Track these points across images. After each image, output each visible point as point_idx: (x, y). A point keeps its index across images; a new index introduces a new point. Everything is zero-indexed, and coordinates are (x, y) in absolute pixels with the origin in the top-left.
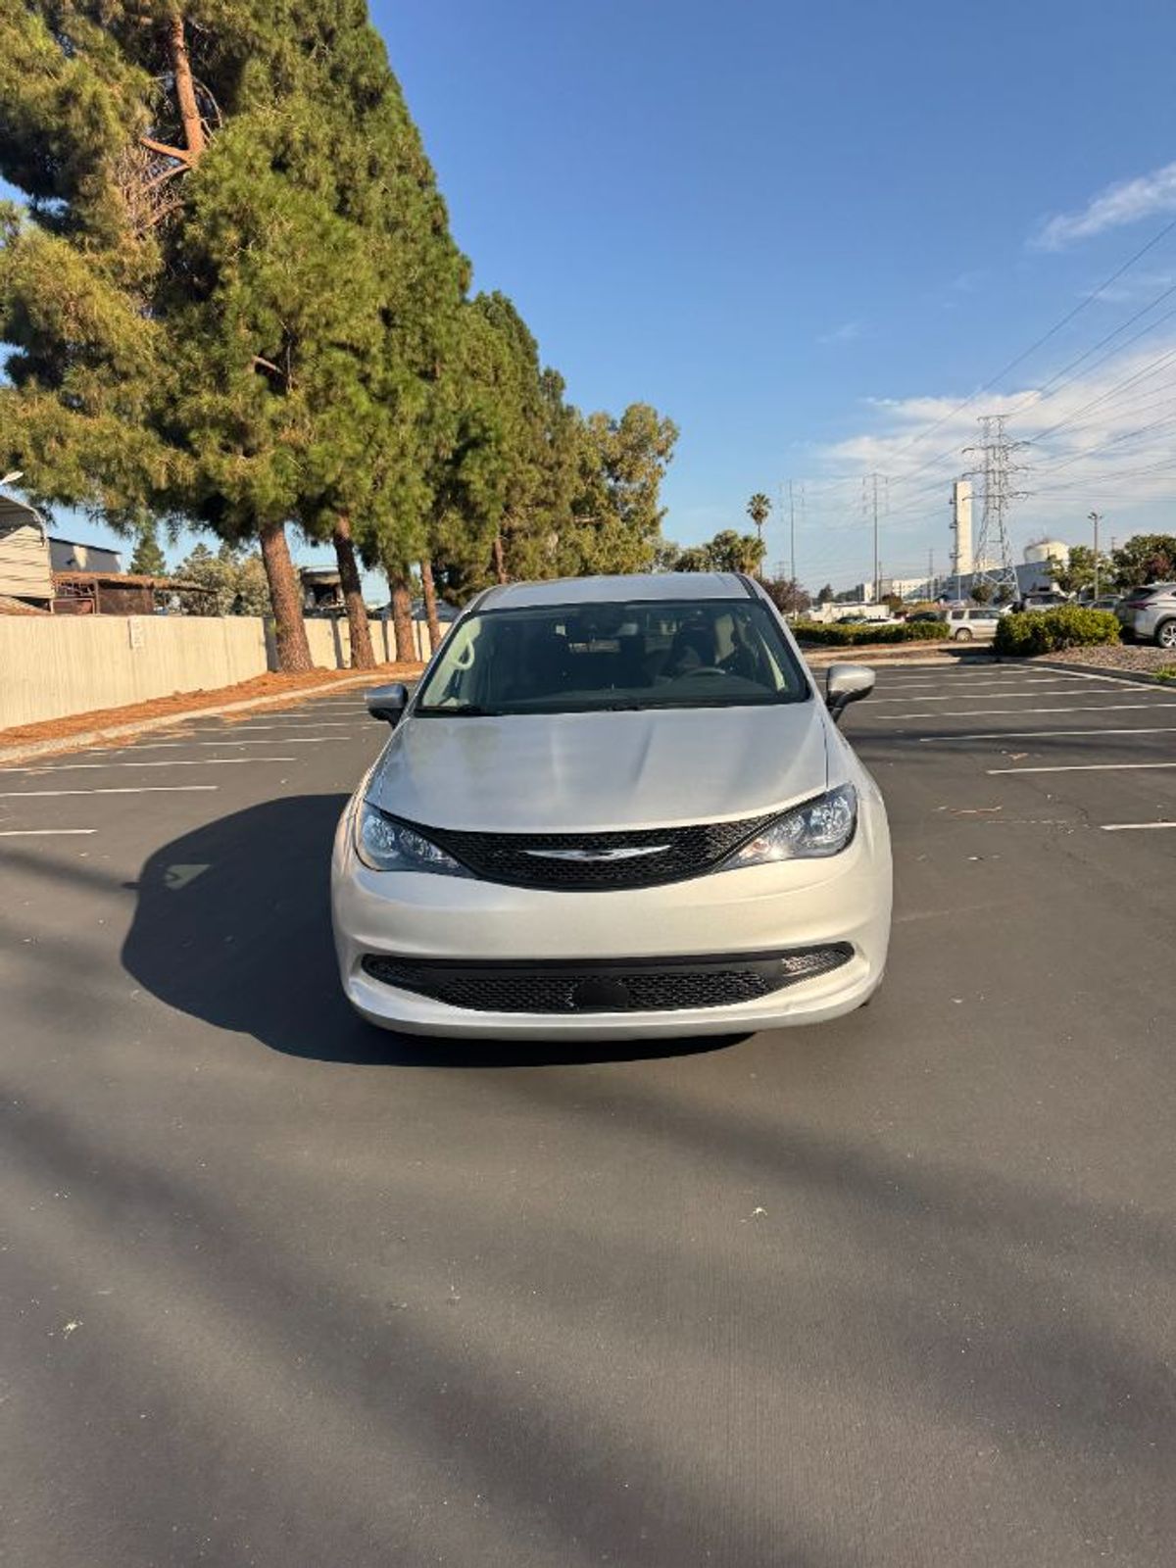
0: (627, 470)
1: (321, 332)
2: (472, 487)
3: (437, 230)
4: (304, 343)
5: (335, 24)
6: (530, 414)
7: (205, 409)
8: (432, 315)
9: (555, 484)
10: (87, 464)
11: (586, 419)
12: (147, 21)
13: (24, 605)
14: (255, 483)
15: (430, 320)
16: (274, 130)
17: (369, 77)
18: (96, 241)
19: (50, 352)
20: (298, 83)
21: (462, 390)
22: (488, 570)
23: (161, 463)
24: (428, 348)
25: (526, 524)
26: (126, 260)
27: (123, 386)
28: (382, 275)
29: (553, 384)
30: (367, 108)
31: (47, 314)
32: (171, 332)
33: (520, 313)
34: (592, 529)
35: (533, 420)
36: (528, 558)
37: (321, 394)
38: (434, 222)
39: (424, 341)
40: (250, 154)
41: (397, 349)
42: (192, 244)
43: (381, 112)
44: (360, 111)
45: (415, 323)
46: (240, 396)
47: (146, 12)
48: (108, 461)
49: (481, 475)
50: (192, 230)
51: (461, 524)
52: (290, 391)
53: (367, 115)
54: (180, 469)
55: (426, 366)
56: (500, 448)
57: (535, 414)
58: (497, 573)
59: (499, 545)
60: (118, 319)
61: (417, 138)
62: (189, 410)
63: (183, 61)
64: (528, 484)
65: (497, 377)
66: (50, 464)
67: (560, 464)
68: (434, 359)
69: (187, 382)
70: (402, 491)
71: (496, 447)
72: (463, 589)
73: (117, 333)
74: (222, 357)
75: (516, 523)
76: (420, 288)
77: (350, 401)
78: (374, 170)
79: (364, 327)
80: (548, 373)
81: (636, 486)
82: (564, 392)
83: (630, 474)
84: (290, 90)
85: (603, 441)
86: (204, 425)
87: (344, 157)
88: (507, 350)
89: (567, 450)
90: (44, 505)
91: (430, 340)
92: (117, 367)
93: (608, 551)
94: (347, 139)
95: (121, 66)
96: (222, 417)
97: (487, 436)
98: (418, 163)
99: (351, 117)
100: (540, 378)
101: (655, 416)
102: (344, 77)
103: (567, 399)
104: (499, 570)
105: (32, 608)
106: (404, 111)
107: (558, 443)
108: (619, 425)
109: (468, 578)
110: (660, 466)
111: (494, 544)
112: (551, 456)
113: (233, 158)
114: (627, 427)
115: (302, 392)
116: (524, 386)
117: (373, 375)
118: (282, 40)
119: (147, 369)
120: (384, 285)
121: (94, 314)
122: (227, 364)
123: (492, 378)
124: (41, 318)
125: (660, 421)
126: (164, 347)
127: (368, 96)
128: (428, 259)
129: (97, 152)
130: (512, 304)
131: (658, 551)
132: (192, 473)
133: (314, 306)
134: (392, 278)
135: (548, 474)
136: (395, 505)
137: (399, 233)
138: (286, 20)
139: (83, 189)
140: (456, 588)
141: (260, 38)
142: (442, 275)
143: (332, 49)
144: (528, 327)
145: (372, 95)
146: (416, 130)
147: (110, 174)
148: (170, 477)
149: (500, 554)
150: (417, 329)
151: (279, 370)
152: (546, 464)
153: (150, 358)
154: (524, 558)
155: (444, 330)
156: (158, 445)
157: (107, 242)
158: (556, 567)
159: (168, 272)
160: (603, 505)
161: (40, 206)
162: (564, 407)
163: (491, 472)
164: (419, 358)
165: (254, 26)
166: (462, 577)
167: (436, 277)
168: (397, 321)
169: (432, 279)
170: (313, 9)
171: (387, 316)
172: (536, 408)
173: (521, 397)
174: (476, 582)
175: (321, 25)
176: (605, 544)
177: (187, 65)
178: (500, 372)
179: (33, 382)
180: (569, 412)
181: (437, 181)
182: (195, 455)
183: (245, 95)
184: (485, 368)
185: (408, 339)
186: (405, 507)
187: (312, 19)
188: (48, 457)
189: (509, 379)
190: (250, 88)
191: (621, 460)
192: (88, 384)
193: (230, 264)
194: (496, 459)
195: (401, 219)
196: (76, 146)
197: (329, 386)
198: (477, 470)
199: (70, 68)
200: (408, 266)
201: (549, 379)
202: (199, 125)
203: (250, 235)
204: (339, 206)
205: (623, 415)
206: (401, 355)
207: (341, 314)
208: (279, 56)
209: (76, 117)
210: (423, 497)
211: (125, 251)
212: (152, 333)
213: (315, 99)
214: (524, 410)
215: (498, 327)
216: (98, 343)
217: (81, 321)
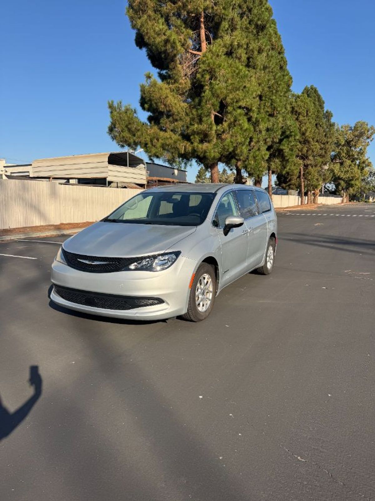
0: (354, 144)
1: (235, 104)
2: (284, 151)
3: (281, 68)
4: (229, 108)
5: (252, 6)
6: (319, 126)
7: (195, 130)
8: (275, 96)
9: (325, 149)
10: (163, 147)
11: (340, 127)
12: (193, 15)
13: (136, 186)
14: (208, 151)
15: (274, 97)
16: (228, 42)
17: (262, 21)
18: (173, 81)
19: (157, 114)
20: (238, 27)
21: (286, 119)
22: (298, 178)
23: (183, 146)
24: (273, 106)
25: (313, 163)
26: (180, 86)
27: (176, 123)
28: (260, 84)
29: (328, 115)
30: (260, 32)
31: (156, 103)
32: (191, 106)
33: (320, 92)
34: (339, 164)
35: (319, 128)
36: (312, 174)
37: (233, 123)
38: (281, 65)
39: (272, 104)
40: (218, 51)
41: (262, 107)
42: (198, 80)
43: (265, 32)
44: (258, 32)
45: (269, 99)
46: (205, 125)
47: (192, 13)
48: (168, 145)
49: (288, 147)
50: (198, 76)
51: (279, 163)
52: (224, 123)
53: (260, 34)
54: (187, 147)
55: (271, 112)
56: (295, 138)
57: (321, 126)
58: (300, 179)
59: (302, 170)
60: (175, 104)
61: (279, 38)
62: (191, 129)
63: (203, 26)
64: (315, 149)
65: (307, 114)
66: (155, 146)
67: (327, 143)
68: (274, 110)
69: (191, 121)
70: (257, 153)
71: (294, 137)
72: (288, 184)
73: (175, 108)
74: (201, 114)
75: (309, 162)
76: (272, 87)
77: (241, 125)
78: (260, 51)
79: (250, 101)
80: (327, 112)
81: (358, 150)
82: (332, 118)
83: (355, 145)
84: (236, 29)
85: (346, 134)
86: (195, 134)
87: (251, 48)
88: (313, 105)
89: (331, 137)
90: (152, 158)
91: (273, 104)
92: (175, 118)
93: (345, 172)
94: (252, 42)
95: (184, 30)
96: (200, 131)
97: (291, 134)
98: (278, 46)
99: (255, 35)
100: (324, 113)
101: (367, 125)
102: (253, 23)
103: (333, 120)
104: (301, 178)
105: (138, 187)
106: (276, 30)
107: (327, 135)
108: (353, 128)
109: (290, 180)
110: (368, 142)
111: (300, 169)
112: (325, 139)
113: (212, 53)
114: (356, 128)
115: (227, 123)
116: (317, 117)
117: (253, 116)
118: (233, 14)
119: (183, 118)
120: (260, 87)
121: (168, 103)
122: (202, 115)
123: (306, 115)
124: (155, 105)
125: (369, 127)
126: (188, 111)
127: (261, 27)
128: (276, 78)
129: (175, 56)
130: (317, 89)
131: (371, 173)
132: (191, 148)
133: (231, 96)
134: (263, 85)
135: (322, 146)
136: (254, 157)
137: (267, 70)
138: (237, 8)
139: (170, 67)
140: (285, 183)
141: (225, 15)
142: (279, 83)
143: (251, 14)
144: (322, 97)
145: (262, 26)
146: (280, 36)
147: (178, 62)
148: (185, 149)
149: (302, 173)
150: (270, 101)
151: (222, 116)
152: (322, 143)
153: (184, 115)
154: (310, 174)
155: (278, 100)
156: (182, 141)
157: (176, 81)
158: (323, 177)
159: (192, 88)
160: (343, 156)
161: (161, 72)
162: (332, 123)
163: (291, 146)
164: (269, 110)
165: (223, 11)
166: (288, 180)
167: (277, 83)
168: (264, 98)
169: (276, 84)
170: (245, 3)
171: (260, 97)
172: (321, 124)
173: (316, 120)
174: (293, 182)
175: (247, 7)
176: (344, 170)
177: (204, 26)
178: (308, 113)
179: (153, 122)
180: (333, 125)
181: (285, 51)
182: (192, 143)
183: (221, 33)
184: (303, 111)
185: (266, 104)
186: (257, 158)
187: (245, 6)
188: (154, 144)
189: (312, 114)
190: (222, 30)
191: (352, 140)
192: (166, 123)
193: (207, 85)
194: (294, 142)
195: (268, 66)
196: (169, 55)
197: (235, 121)
198: (286, 145)
199: (168, 33)
200: (269, 80)
201: (327, 114)
202: (205, 44)
203: (213, 76)
204: (247, 63)
205: (354, 125)
206: (264, 109)
207: (241, 98)
208: (232, 19)
209: (169, 46)
210: (265, 155)
211: (181, 84)
212: (185, 107)
213: (243, 31)
214: (316, 125)
215: (311, 97)
216: (170, 111)
217: (165, 105)
